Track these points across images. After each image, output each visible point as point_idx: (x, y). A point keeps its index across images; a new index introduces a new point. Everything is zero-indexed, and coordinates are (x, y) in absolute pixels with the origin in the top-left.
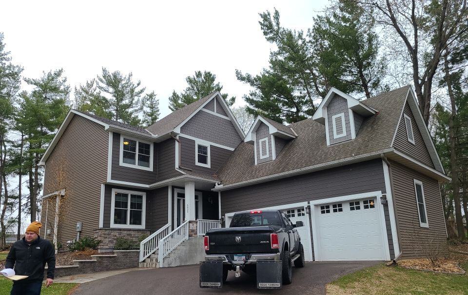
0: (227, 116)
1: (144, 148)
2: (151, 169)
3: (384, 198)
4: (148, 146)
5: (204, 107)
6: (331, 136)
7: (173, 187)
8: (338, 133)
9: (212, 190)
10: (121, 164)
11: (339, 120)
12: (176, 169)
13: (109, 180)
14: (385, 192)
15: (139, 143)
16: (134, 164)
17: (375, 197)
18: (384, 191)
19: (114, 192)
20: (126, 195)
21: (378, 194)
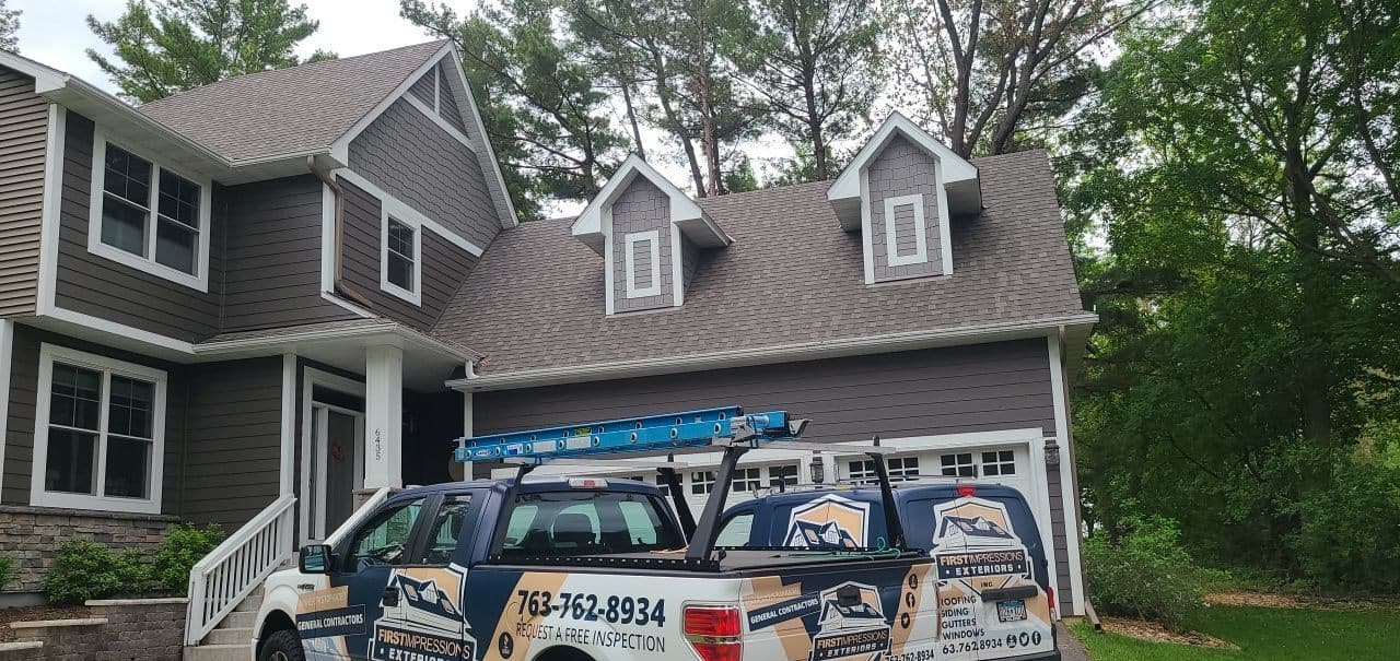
0: (465, 133)
1: (179, 196)
2: (199, 282)
3: (1052, 449)
4: (191, 192)
5: (410, 90)
6: (881, 255)
7: (302, 362)
8: (900, 252)
9: (448, 383)
10: (95, 245)
11: (905, 213)
12: (324, 295)
13: (46, 305)
14: (1054, 433)
15: (161, 170)
16: (140, 251)
17: (1026, 447)
18: (1050, 431)
19: (48, 355)
20: (96, 376)
21: (1034, 437)
